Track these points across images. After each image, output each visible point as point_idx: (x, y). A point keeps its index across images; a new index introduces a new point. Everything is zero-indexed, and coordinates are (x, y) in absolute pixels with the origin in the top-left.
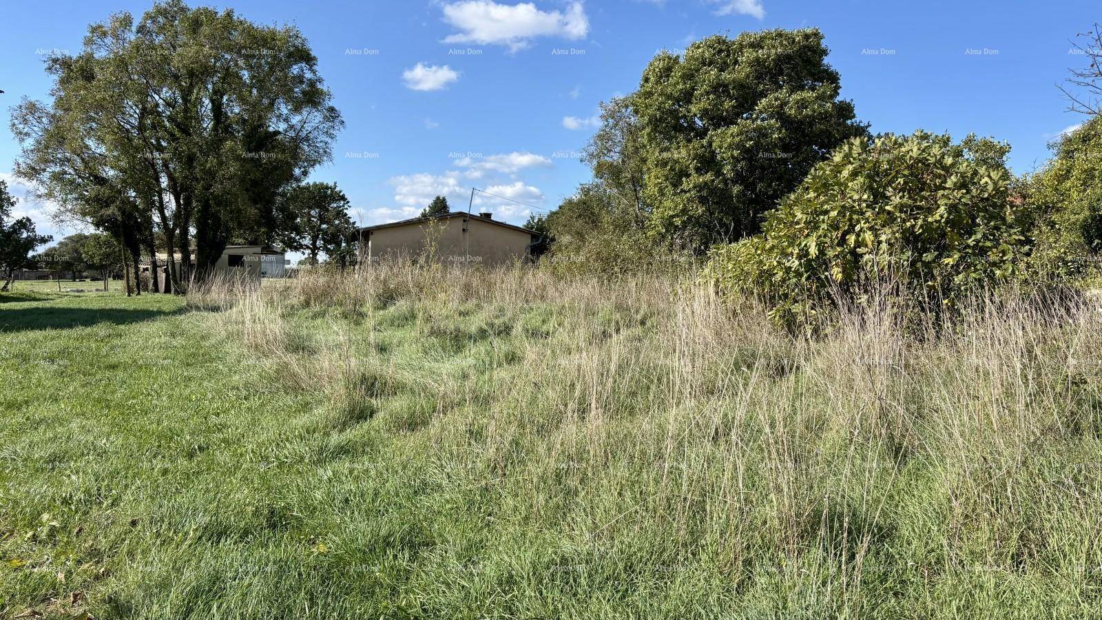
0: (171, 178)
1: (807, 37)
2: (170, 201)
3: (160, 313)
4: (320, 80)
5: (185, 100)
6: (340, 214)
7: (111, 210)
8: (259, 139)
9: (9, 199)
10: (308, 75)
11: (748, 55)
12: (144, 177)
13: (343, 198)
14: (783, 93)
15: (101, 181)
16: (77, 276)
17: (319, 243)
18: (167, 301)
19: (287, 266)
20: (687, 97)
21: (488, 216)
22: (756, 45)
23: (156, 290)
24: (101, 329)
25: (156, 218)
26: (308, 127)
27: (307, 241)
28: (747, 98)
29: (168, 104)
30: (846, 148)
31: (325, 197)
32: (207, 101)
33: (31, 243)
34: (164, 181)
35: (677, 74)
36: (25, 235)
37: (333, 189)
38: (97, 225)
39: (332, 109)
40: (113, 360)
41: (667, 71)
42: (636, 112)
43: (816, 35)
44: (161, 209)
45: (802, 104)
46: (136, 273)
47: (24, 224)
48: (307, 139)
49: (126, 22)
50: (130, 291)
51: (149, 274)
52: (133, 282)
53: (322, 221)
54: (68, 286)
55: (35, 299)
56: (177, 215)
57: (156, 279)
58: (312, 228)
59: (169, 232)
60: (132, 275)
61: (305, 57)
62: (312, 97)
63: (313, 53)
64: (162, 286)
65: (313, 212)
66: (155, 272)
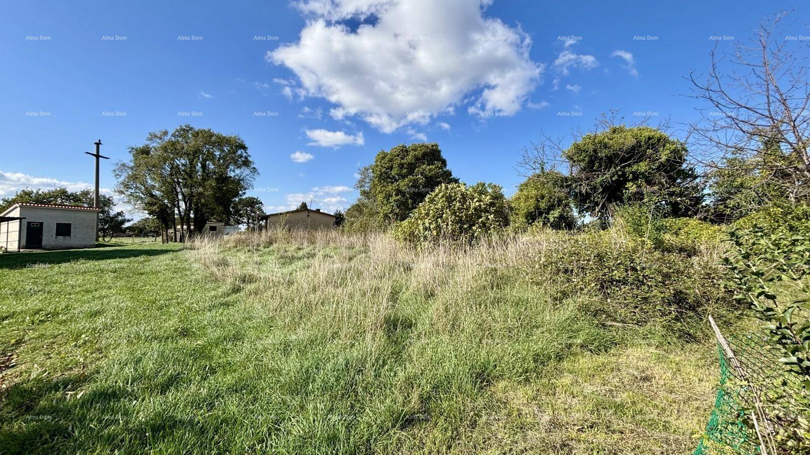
0: (183, 195)
1: (433, 146)
2: (182, 205)
3: (170, 251)
4: (249, 156)
5: (191, 164)
6: (260, 209)
7: (155, 208)
8: (223, 179)
9: (113, 203)
10: (244, 154)
11: (411, 153)
12: (171, 193)
13: (261, 203)
14: (424, 166)
15: (152, 196)
16: (146, 235)
17: (250, 221)
18: (179, 245)
19: (240, 230)
20: (391, 168)
21: (319, 210)
22: (415, 150)
23: (176, 241)
24: (141, 258)
25: (176, 212)
26: (244, 175)
27: (245, 220)
28: (411, 168)
29: (183, 165)
30: (439, 187)
31: (253, 203)
32: (199, 165)
33: (123, 222)
34: (180, 197)
35: (387, 159)
36: (120, 218)
37: (257, 200)
38: (150, 214)
39: (254, 168)
40: (142, 271)
41: (383, 158)
42: (373, 172)
43: (436, 145)
44: (179, 207)
45: (430, 170)
46: (167, 234)
47: (119, 214)
48: (243, 180)
49: (166, 133)
50: (163, 242)
51: (173, 234)
52: (165, 238)
53: (252, 212)
54: (138, 240)
55: (121, 246)
56: (186, 210)
57: (176, 236)
58: (247, 215)
59: (182, 218)
60: (165, 235)
61: (244, 148)
62: (246, 163)
63: (246, 146)
64: (178, 240)
65: (248, 209)
66: (175, 233)
